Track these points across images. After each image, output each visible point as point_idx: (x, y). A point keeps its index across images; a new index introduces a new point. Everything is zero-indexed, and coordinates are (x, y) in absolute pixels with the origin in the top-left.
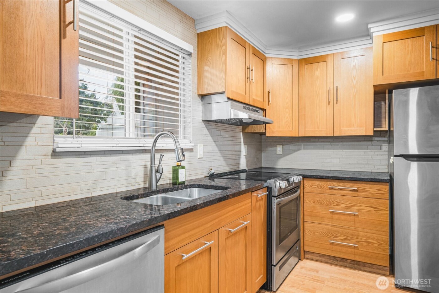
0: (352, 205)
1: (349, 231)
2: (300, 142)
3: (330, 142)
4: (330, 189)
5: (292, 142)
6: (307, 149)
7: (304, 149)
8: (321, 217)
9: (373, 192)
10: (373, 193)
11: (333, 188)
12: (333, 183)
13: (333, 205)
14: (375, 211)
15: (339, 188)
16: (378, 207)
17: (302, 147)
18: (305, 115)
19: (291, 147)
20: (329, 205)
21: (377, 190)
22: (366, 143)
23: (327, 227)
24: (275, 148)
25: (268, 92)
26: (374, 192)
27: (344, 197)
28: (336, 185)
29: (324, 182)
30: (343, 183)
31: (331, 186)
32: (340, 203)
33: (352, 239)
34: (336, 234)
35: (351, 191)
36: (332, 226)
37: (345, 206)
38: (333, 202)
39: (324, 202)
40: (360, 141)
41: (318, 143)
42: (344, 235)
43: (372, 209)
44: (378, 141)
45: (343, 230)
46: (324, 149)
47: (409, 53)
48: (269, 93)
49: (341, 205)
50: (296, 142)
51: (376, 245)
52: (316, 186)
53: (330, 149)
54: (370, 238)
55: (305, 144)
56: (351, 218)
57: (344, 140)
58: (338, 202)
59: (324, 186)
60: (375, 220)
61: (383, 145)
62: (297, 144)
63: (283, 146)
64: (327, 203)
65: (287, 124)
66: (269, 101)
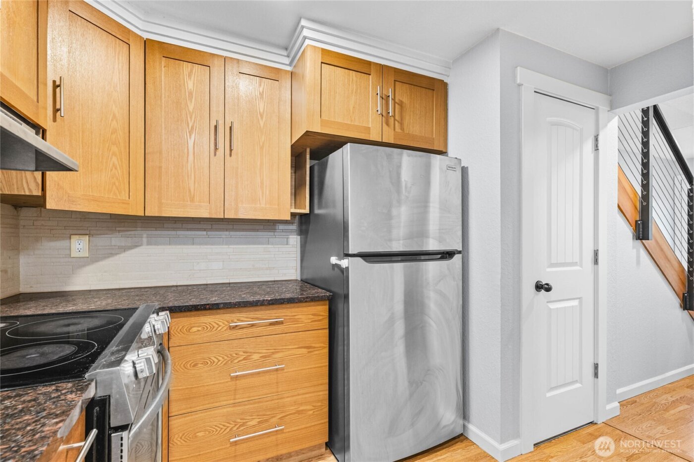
0: (274, 351)
1: (267, 403)
2: (139, 229)
3: (205, 231)
4: (230, 329)
5: (117, 229)
6: (156, 244)
7: (149, 244)
8: (211, 394)
9: (306, 319)
10: (306, 321)
11: (236, 326)
12: (238, 315)
13: (236, 361)
14: (309, 352)
15: (249, 324)
16: (313, 345)
17: (145, 240)
18: (160, 167)
19: (116, 240)
20: (230, 362)
21: (313, 315)
22: (266, 233)
23: (225, 410)
24: (68, 241)
25: (54, 82)
26: (309, 319)
27: (259, 339)
28: (242, 319)
29: (218, 316)
30: (257, 313)
31: (233, 322)
32: (251, 353)
33: (273, 417)
34: (243, 419)
35: (271, 324)
36: (234, 407)
37: (260, 357)
38: (236, 354)
39: (217, 359)
40: (257, 230)
41: (179, 233)
42: (258, 415)
43: (304, 351)
44: (284, 231)
45: (256, 405)
46: (193, 244)
47: (354, 93)
48: (56, 86)
49: (253, 357)
50: (131, 229)
51: (311, 412)
52: (200, 329)
53: (206, 244)
54: (301, 404)
55: (150, 232)
56: (271, 376)
57: (231, 227)
58: (247, 352)
59: (218, 324)
60: (309, 369)
61: (291, 237)
62: (132, 233)
63: (91, 238)
64: (225, 360)
65: (114, 183)
66: (59, 110)
